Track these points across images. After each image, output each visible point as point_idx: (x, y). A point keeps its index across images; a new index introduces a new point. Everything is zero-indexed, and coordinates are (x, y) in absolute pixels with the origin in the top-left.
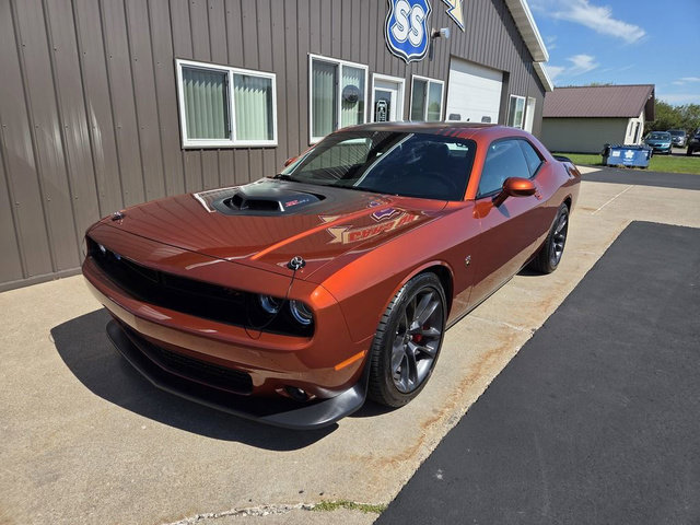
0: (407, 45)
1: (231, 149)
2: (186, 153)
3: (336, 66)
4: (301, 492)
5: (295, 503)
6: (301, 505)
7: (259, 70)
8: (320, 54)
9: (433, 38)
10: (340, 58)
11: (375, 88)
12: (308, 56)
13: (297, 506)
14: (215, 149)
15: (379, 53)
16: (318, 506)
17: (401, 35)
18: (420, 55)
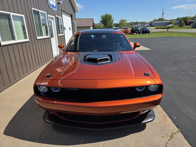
0: (53, 6)
1: (16, 44)
2: (2, 47)
3: (38, 12)
4: (163, 137)
5: (166, 140)
6: (167, 140)
7: (19, 13)
8: (34, 8)
9: (57, 4)
10: (39, 10)
11: (49, 20)
12: (31, 9)
13: (168, 141)
14: (11, 44)
15: (48, 8)
16: (170, 138)
17: (51, 3)
18: (56, 9)
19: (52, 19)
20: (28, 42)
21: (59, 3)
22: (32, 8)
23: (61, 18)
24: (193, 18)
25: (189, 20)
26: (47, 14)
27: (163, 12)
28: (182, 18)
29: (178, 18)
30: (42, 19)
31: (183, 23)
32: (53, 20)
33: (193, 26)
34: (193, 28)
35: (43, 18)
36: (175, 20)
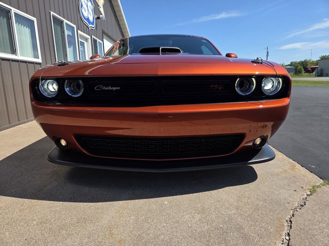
0: (88, 19)
1: (17, 61)
3: (62, 22)
4: (295, 191)
5: (303, 195)
6: (305, 194)
7: (27, 13)
8: (55, 12)
9: (96, 19)
10: (64, 18)
11: (80, 40)
12: (50, 12)
13: (306, 196)
14: (8, 60)
15: (79, 20)
16: (310, 192)
17: (86, 14)
18: (93, 26)
19: (86, 40)
20: (40, 64)
21: (98, 18)
22: (52, 13)
23: (102, 42)
24: (317, 63)
25: (310, 65)
26: (78, 29)
27: (268, 52)
28: (299, 63)
29: (292, 63)
30: (68, 35)
31: (301, 69)
32: (86, 42)
33: (318, 73)
34: (318, 76)
35: (70, 33)
36: (287, 66)
